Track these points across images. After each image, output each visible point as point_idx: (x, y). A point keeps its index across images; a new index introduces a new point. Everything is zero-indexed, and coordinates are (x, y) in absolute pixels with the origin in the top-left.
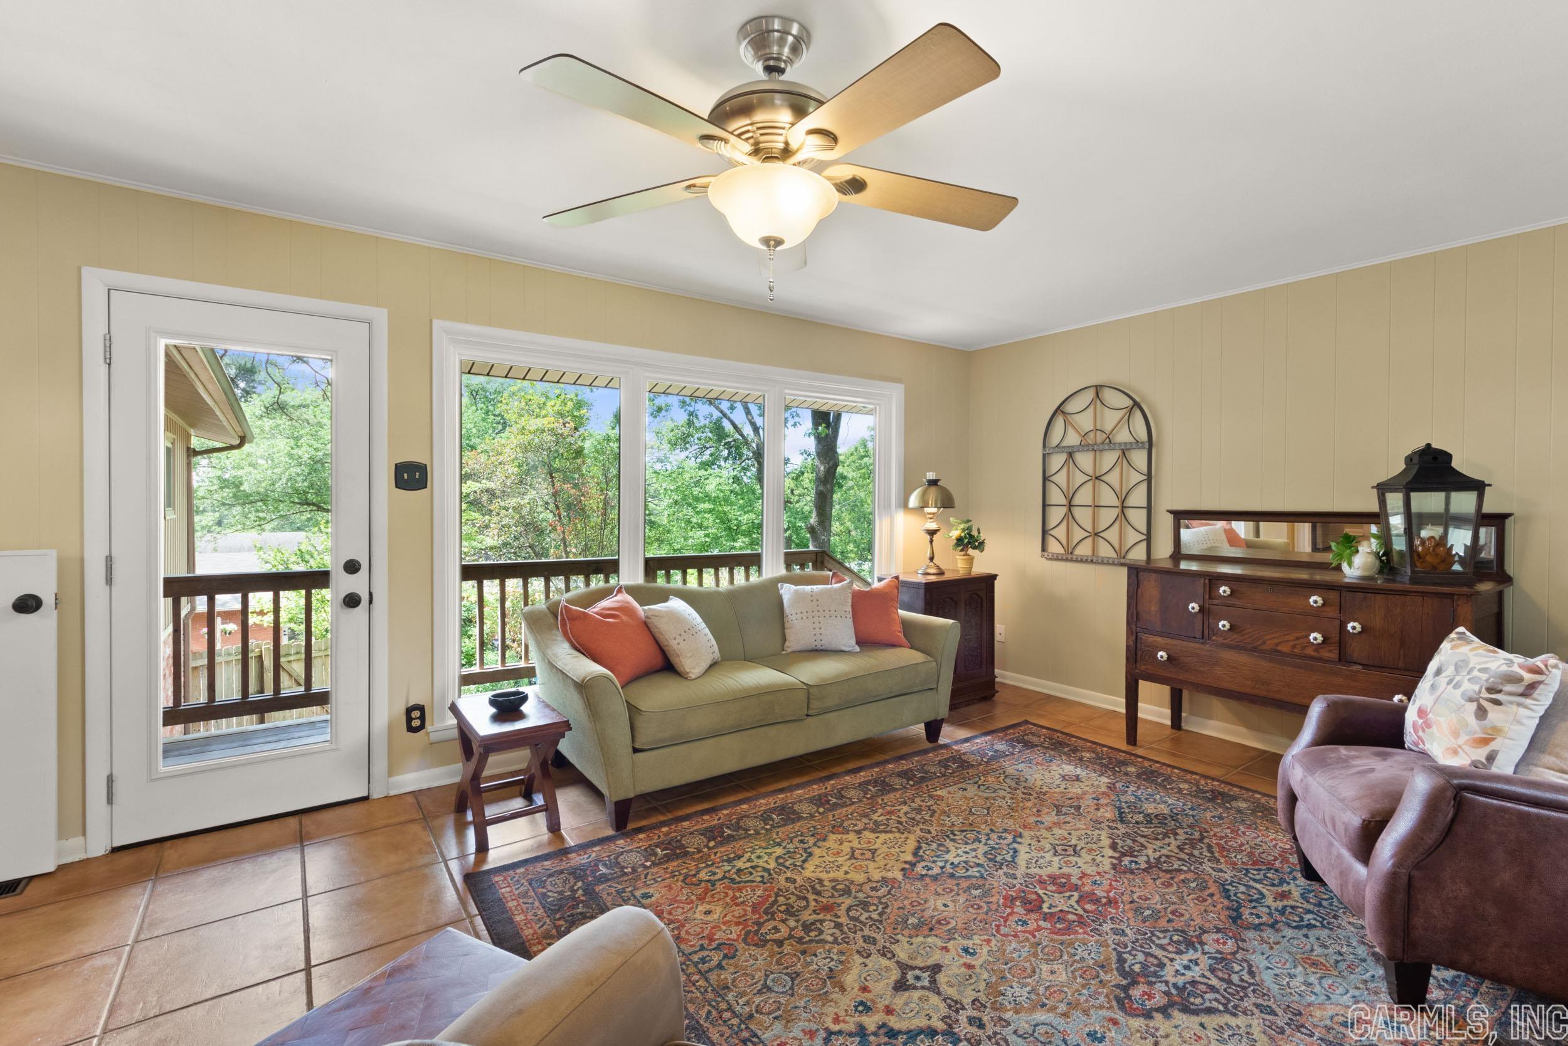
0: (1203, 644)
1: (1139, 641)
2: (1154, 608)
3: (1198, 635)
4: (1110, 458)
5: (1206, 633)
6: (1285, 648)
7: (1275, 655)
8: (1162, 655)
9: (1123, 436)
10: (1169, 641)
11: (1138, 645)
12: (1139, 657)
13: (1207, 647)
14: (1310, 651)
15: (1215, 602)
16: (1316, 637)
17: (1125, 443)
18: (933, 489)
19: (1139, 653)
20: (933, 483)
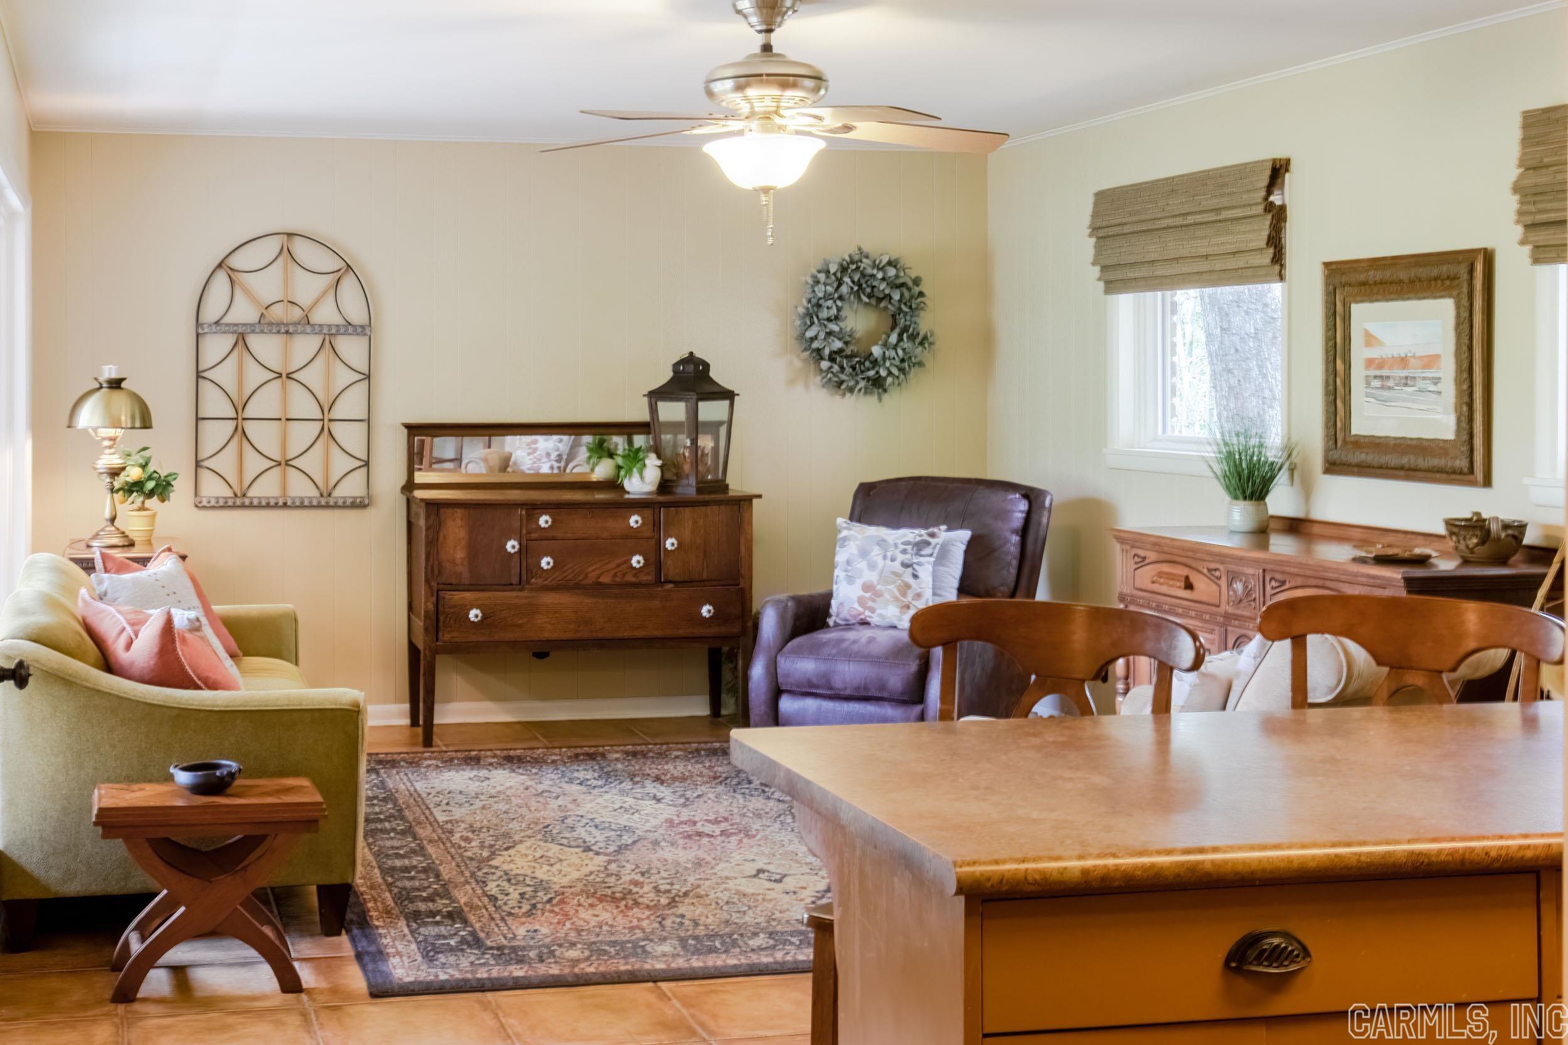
0: (520, 590)
1: (441, 602)
2: (460, 554)
3: (515, 580)
4: (305, 346)
5: (524, 577)
6: (606, 579)
7: (597, 588)
8: (474, 614)
9: (325, 314)
10: (478, 595)
11: (441, 608)
12: (441, 624)
13: (525, 594)
14: (630, 578)
15: (534, 536)
16: (637, 561)
17: (329, 326)
18: (117, 395)
19: (442, 618)
20: (116, 384)
